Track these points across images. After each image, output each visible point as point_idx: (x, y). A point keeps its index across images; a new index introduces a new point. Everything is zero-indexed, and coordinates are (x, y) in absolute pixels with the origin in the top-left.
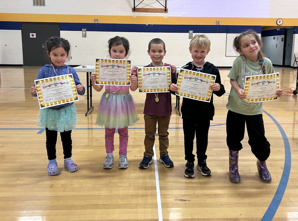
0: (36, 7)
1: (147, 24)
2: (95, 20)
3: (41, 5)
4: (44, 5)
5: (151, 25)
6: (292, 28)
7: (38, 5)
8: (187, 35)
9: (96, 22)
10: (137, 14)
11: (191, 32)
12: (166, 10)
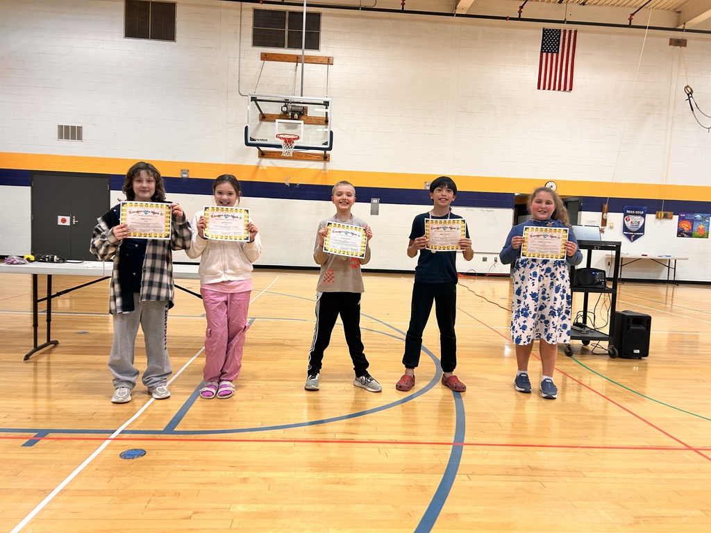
0: (64, 142)
1: (287, 183)
2: (183, 172)
3: (73, 138)
4: (80, 138)
5: (296, 185)
6: (577, 199)
7: (67, 138)
8: (368, 205)
9: (185, 176)
10: (266, 163)
11: (375, 201)
12: (326, 158)
